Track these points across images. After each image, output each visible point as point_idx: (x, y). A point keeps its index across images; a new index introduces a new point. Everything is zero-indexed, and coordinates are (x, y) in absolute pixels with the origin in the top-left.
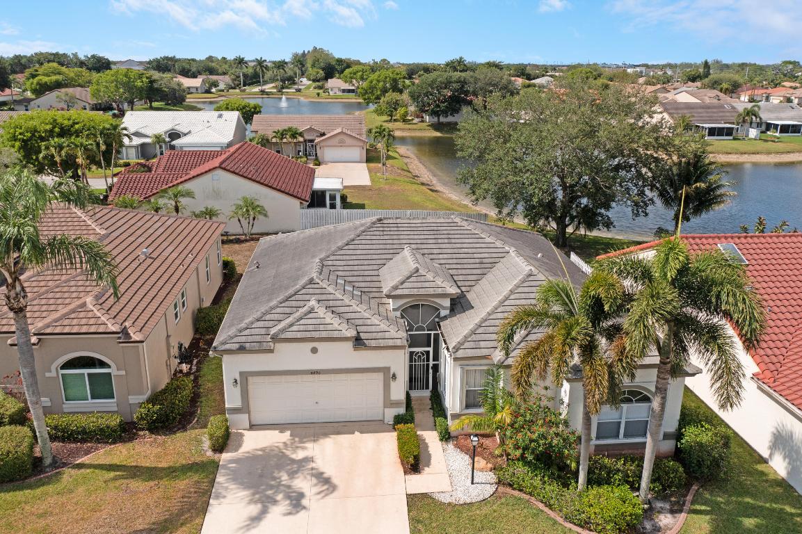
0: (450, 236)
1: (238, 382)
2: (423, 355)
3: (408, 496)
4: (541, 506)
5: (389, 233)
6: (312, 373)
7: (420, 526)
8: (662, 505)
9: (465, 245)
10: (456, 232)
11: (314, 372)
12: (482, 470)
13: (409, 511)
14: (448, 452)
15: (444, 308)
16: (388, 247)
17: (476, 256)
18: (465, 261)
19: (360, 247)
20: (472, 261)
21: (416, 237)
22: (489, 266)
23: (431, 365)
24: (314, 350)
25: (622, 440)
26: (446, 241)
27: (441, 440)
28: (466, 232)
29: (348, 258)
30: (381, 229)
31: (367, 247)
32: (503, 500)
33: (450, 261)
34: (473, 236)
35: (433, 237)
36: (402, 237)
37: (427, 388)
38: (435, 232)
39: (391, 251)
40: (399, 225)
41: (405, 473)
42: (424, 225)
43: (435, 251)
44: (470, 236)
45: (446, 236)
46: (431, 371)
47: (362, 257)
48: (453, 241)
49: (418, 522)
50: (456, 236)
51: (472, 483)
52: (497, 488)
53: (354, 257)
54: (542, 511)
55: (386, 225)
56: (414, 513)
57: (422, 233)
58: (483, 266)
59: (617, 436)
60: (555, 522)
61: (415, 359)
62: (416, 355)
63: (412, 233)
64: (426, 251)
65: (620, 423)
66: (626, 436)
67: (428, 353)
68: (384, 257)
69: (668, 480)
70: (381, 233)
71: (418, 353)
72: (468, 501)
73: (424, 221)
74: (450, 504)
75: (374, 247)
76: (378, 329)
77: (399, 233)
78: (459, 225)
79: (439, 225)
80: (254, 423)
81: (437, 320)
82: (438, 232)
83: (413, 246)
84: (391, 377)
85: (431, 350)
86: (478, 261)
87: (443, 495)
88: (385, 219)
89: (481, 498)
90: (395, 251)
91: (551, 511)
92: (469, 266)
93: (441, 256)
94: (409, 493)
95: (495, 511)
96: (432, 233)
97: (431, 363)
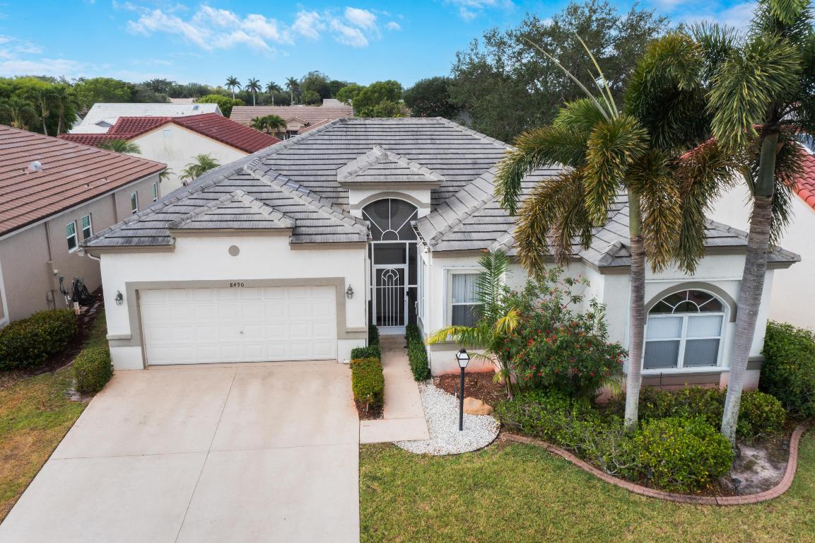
0: (434, 137)
1: (125, 297)
2: (396, 275)
3: (362, 446)
4: (567, 456)
5: (354, 133)
6: (231, 285)
7: (375, 485)
8: (755, 453)
9: (453, 146)
10: (442, 133)
11: (234, 285)
12: (476, 413)
13: (361, 465)
14: (427, 393)
15: (423, 206)
16: (352, 146)
17: (467, 156)
18: (454, 161)
19: (314, 147)
20: (463, 161)
21: (389, 138)
22: (486, 166)
23: (406, 290)
24: (234, 251)
25: (680, 369)
26: (429, 141)
27: (417, 379)
28: (454, 133)
29: (296, 157)
30: (345, 129)
31: (324, 147)
32: (508, 449)
33: (434, 161)
34: (464, 137)
35: (412, 137)
36: (369, 137)
37: (402, 323)
38: (415, 133)
39: (356, 151)
40: (368, 126)
41: (361, 418)
42: (400, 126)
43: (414, 151)
44: (460, 137)
45: (429, 137)
46: (406, 298)
47: (315, 157)
48: (438, 142)
49: (374, 478)
50: (442, 137)
51: (461, 429)
52: (498, 435)
53: (306, 157)
54: (570, 463)
55: (350, 126)
56: (367, 468)
57: (398, 134)
58: (477, 166)
59: (675, 363)
60: (591, 477)
61: (384, 281)
62: (385, 275)
63: (385, 134)
64: (402, 151)
65: (678, 342)
66: (686, 364)
67: (401, 271)
68: (345, 156)
69: (760, 416)
70: (344, 133)
71: (388, 271)
72: (454, 451)
73: (401, 122)
74: (424, 456)
75: (334, 147)
76: (327, 223)
77: (368, 133)
78: (445, 126)
79: (419, 126)
80: (150, 362)
81: (413, 223)
82: (419, 133)
83: (384, 146)
84: (345, 293)
85: (406, 267)
86: (470, 161)
87: (415, 444)
88: (350, 119)
89: (475, 447)
90: (361, 151)
91: (584, 463)
92: (458, 167)
93: (421, 156)
94: (363, 441)
95: (494, 463)
96: (410, 133)
97: (407, 286)
